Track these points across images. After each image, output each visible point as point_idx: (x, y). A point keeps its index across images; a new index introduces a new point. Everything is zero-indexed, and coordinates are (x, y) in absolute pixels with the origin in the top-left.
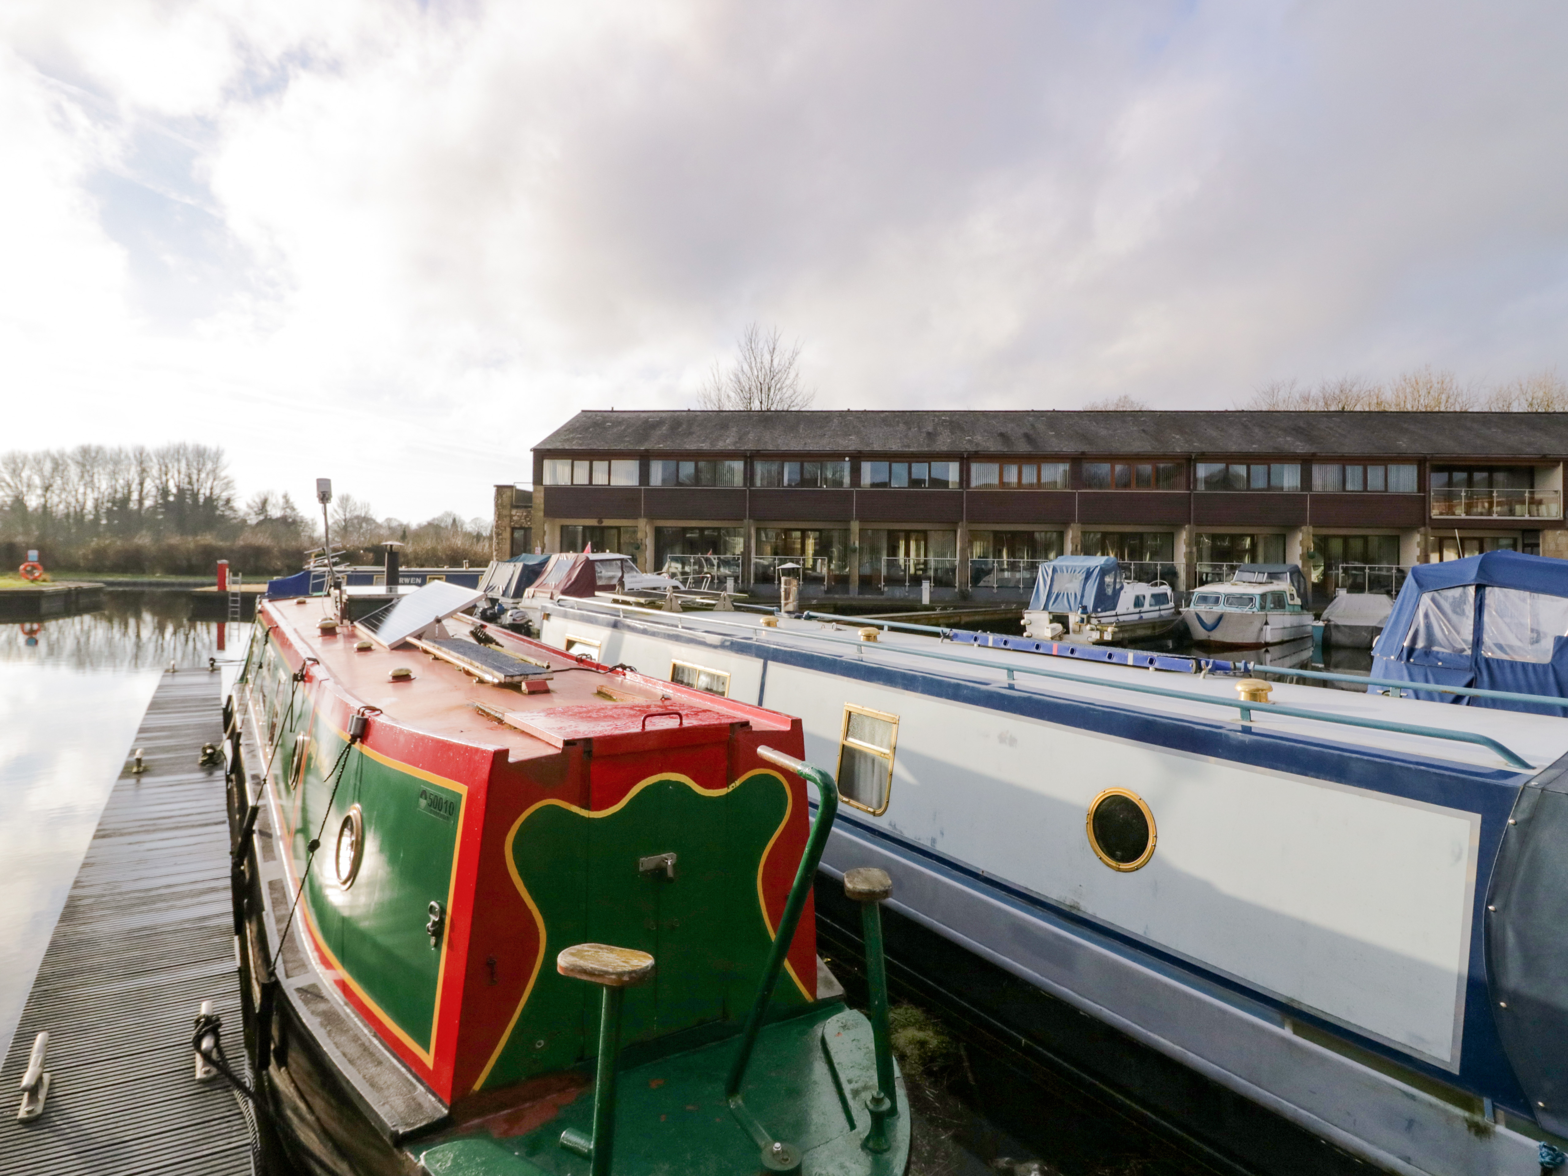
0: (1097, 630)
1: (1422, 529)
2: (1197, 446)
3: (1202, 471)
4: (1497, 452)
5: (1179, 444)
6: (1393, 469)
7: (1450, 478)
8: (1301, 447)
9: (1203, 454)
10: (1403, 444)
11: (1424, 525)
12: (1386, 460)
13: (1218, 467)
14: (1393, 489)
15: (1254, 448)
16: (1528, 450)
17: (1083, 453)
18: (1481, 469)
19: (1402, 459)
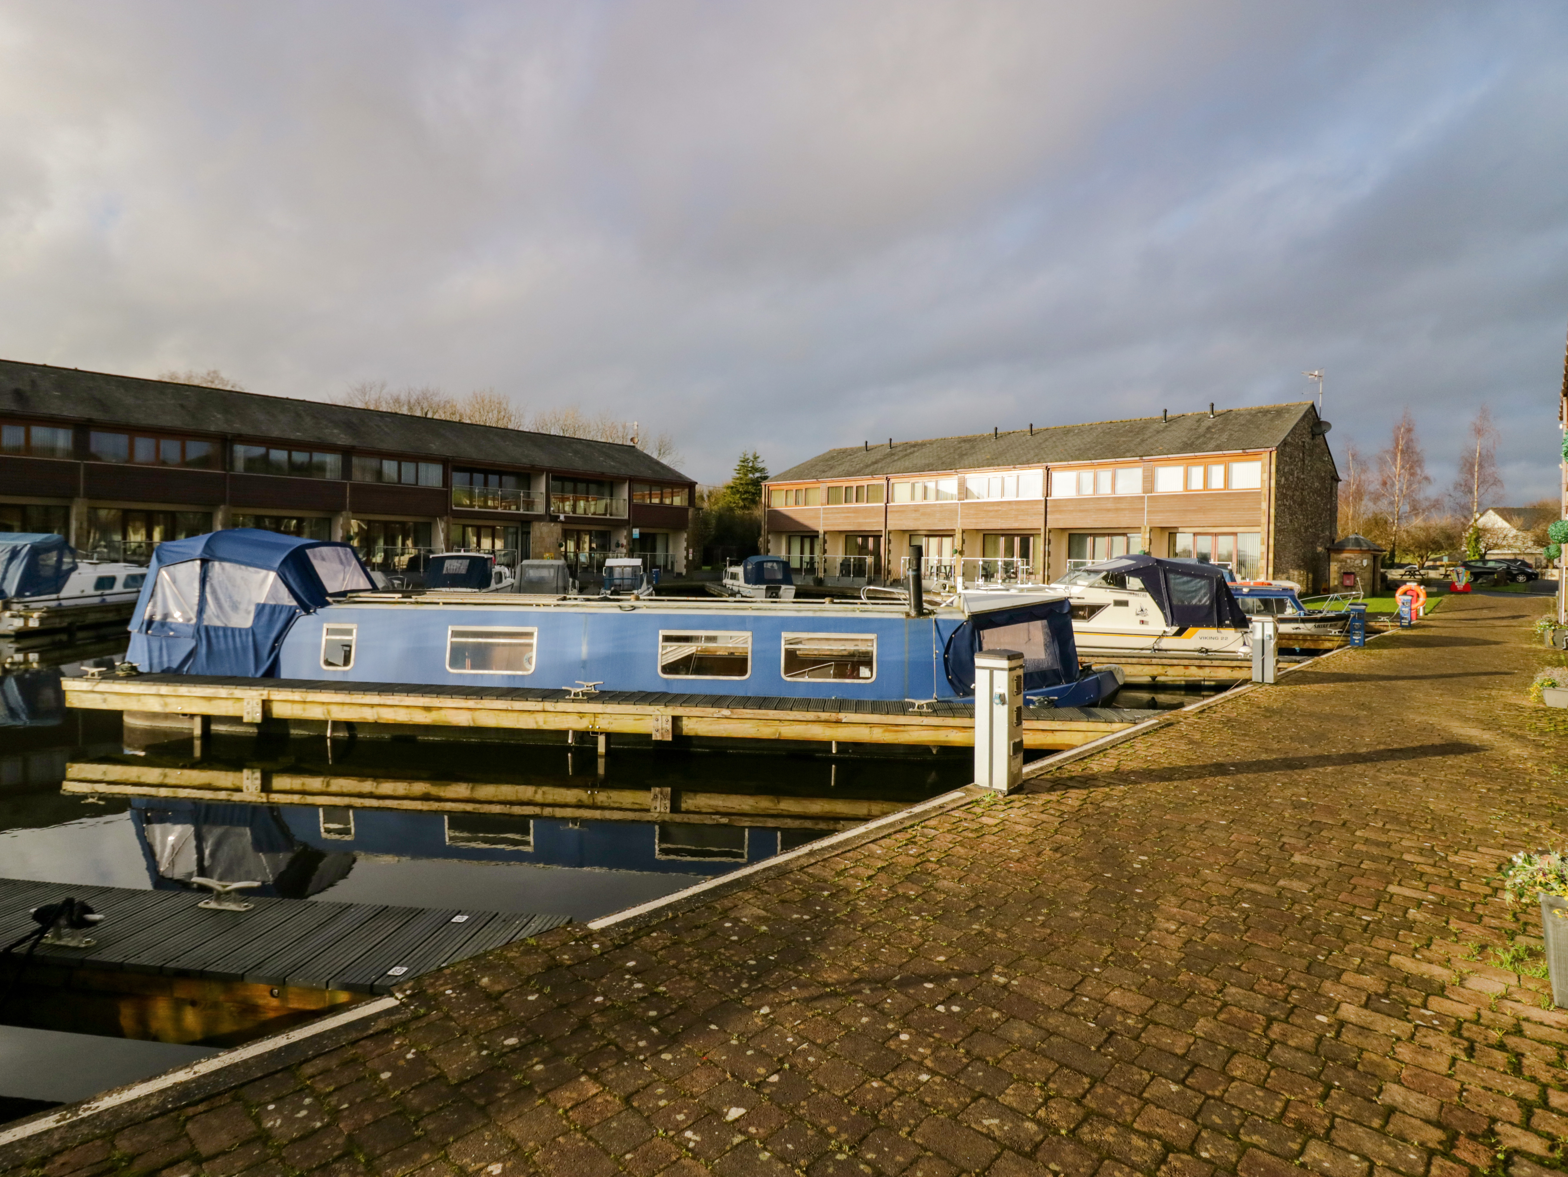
0: (21, 616)
1: (445, 518)
2: (238, 427)
3: (241, 451)
4: (502, 459)
5: (217, 423)
6: (422, 466)
7: (471, 478)
8: (343, 439)
9: (240, 435)
10: (435, 447)
11: (447, 514)
12: (419, 458)
13: (258, 451)
14: (422, 483)
15: (298, 435)
16: (524, 460)
17: (90, 420)
18: (494, 472)
19: (430, 459)
